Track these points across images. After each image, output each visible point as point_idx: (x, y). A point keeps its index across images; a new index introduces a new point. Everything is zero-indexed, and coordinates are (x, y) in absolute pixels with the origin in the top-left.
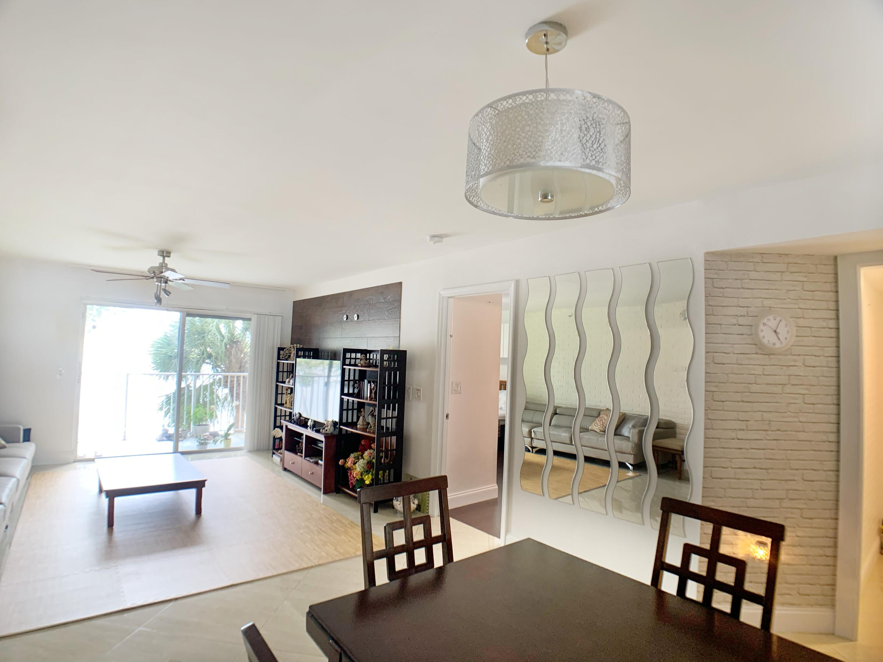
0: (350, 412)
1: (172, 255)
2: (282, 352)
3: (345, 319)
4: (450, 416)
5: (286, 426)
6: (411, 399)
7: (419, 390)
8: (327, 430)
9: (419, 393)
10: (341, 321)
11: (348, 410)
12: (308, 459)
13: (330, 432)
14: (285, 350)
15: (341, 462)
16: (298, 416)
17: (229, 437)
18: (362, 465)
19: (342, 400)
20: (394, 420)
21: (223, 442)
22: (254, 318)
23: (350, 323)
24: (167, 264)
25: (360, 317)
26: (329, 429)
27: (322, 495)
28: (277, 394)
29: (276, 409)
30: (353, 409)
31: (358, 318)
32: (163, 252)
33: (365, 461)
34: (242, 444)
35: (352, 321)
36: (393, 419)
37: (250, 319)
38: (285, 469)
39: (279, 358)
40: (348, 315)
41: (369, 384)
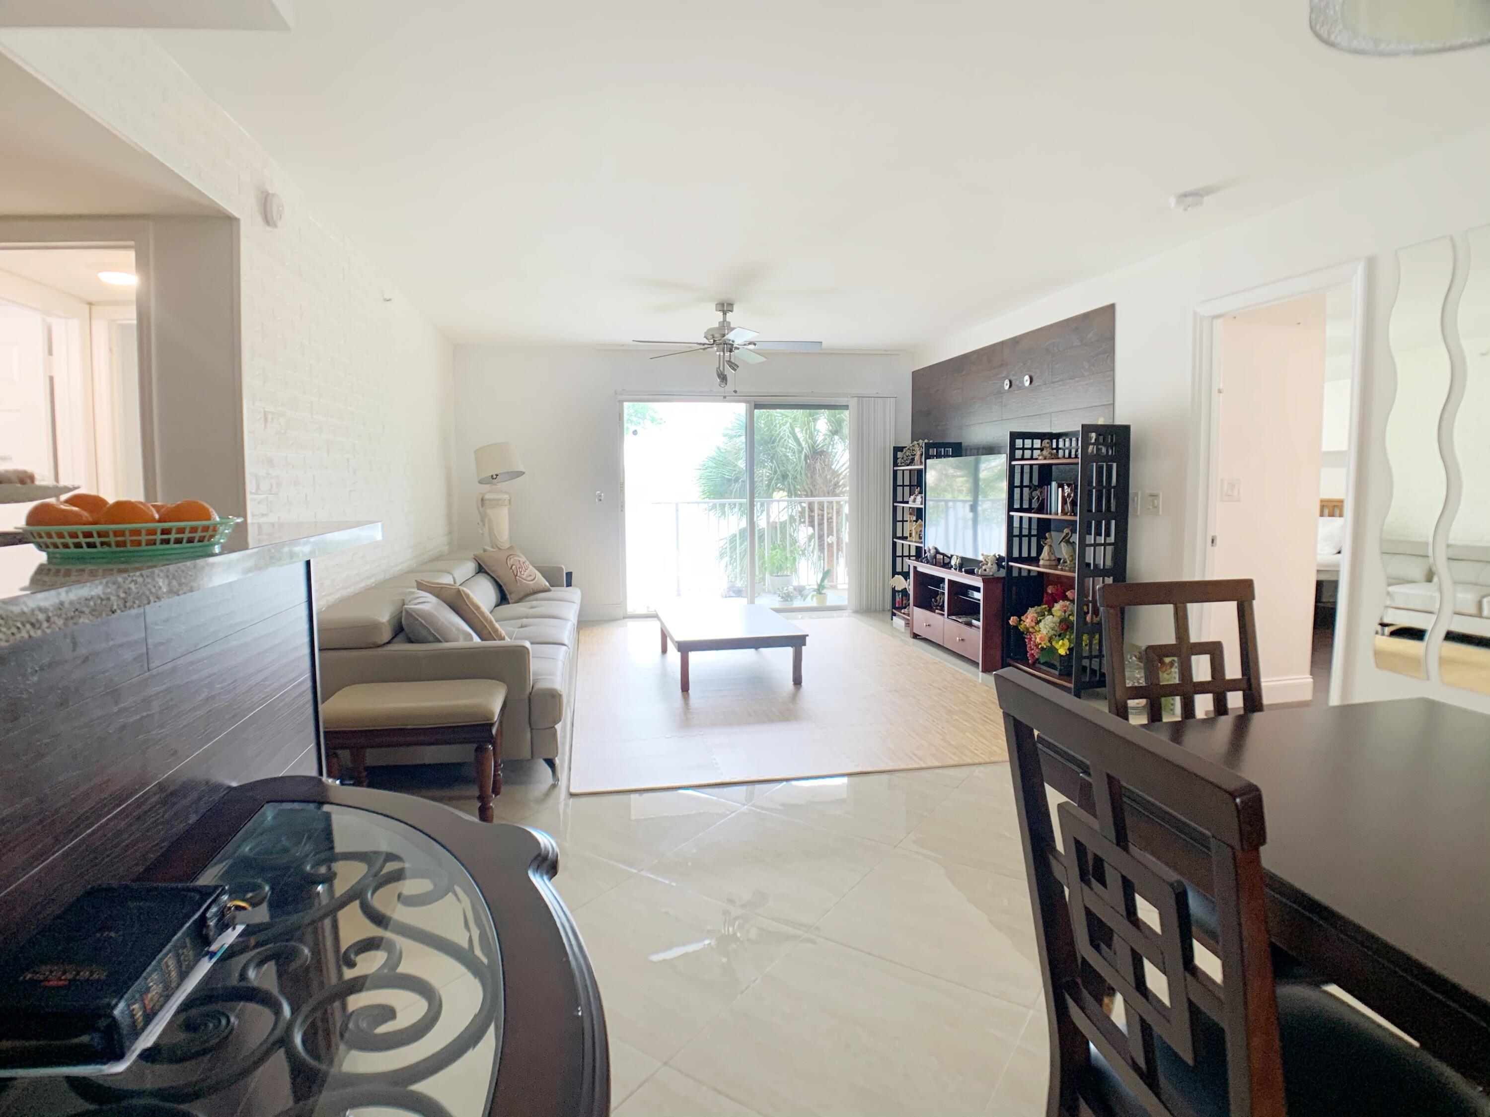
0: (1025, 540)
1: (735, 307)
2: (899, 454)
3: (1007, 387)
4: (1218, 541)
5: (915, 568)
6: (1139, 513)
7: (1154, 496)
8: (985, 570)
9: (1156, 501)
10: (1000, 392)
11: (1021, 536)
12: (954, 617)
13: (991, 574)
14: (904, 451)
15: (1013, 620)
16: (933, 551)
17: (824, 591)
18: (1052, 625)
19: (1010, 519)
20: (1109, 549)
21: (815, 599)
22: (853, 403)
23: (1016, 392)
24: (729, 323)
25: (1034, 379)
26: (990, 569)
27: (981, 674)
28: (895, 521)
29: (894, 544)
30: (1030, 536)
31: (1031, 382)
32: (723, 305)
33: (1056, 619)
34: (844, 602)
35: (1021, 387)
36: (1107, 547)
37: (846, 407)
38: (916, 636)
39: (895, 464)
40: (1012, 378)
41: (1060, 489)
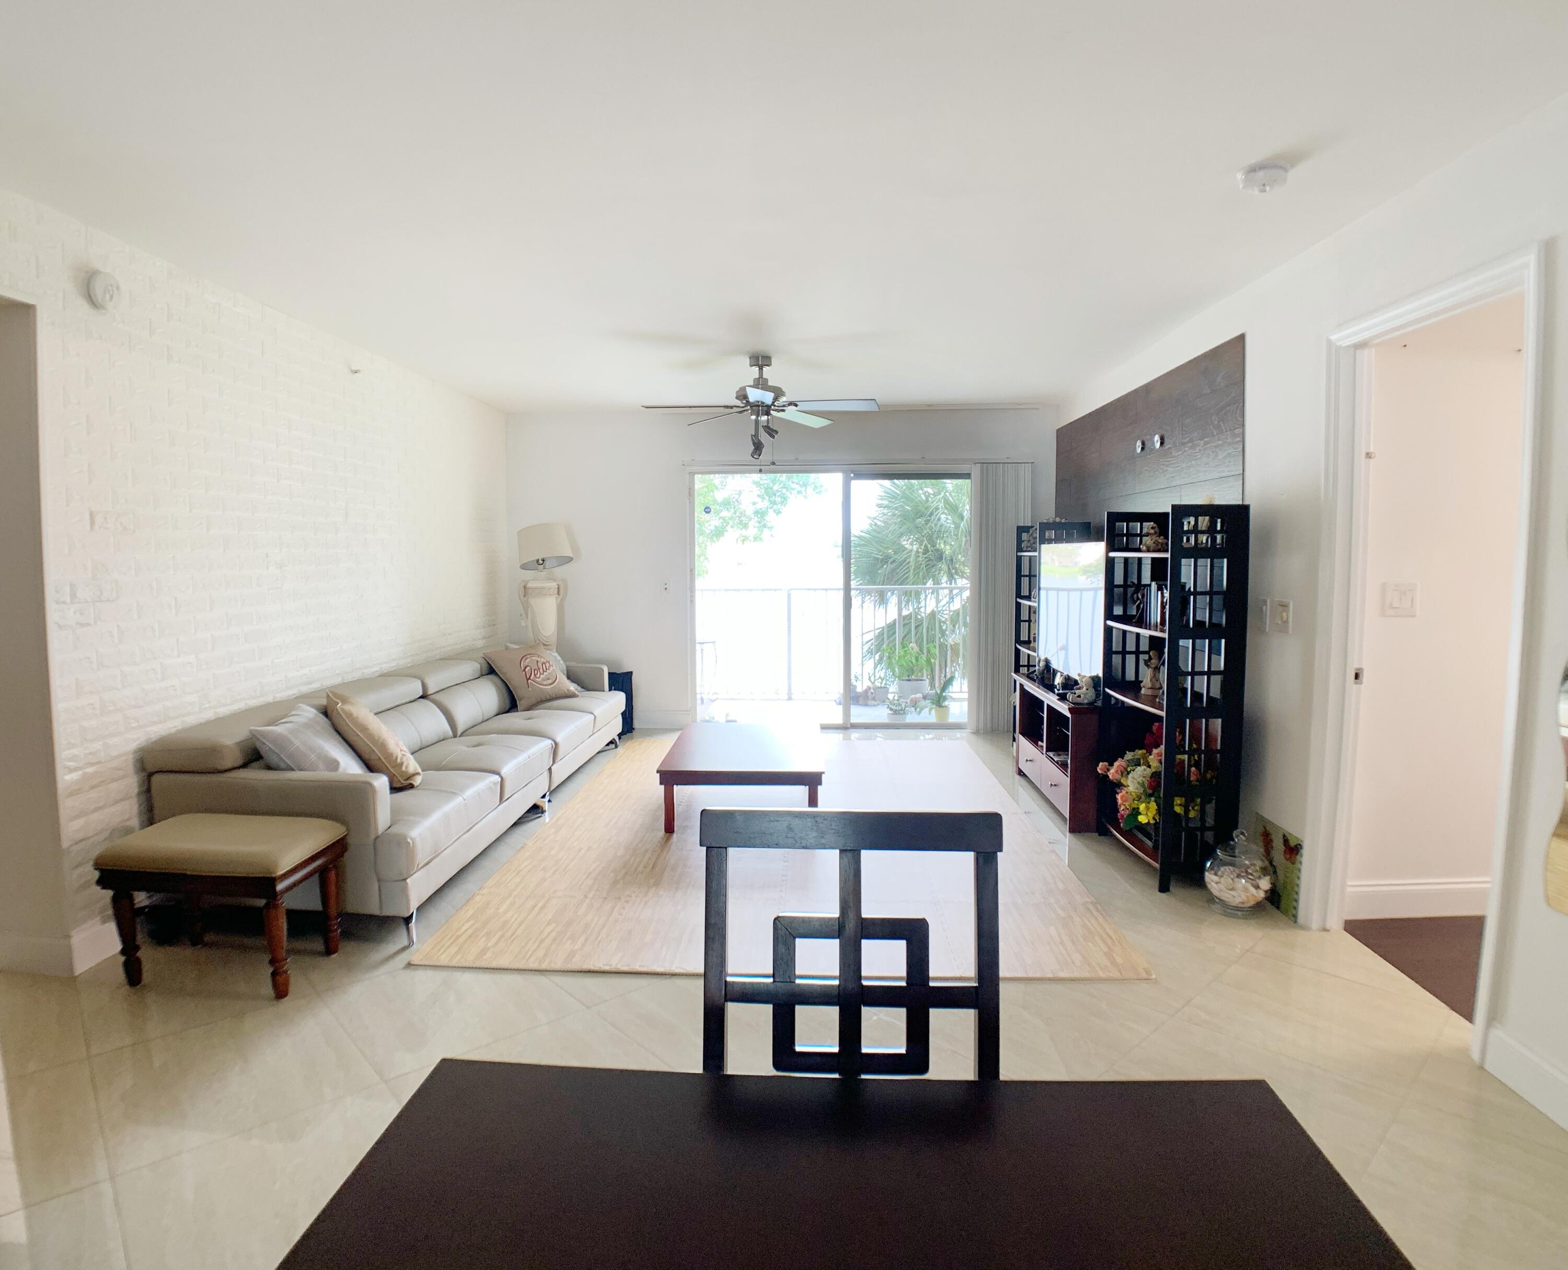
0: (1131, 659)
1: (773, 361)
2: (1025, 536)
3: (1139, 450)
4: (1365, 677)
5: (1021, 685)
6: (1267, 631)
7: (1284, 606)
8: (1079, 696)
9: (1285, 614)
10: (1133, 457)
11: (1124, 653)
12: (1051, 754)
13: (1086, 701)
14: (1031, 532)
15: (1101, 767)
16: (1042, 664)
17: (946, 703)
18: (1140, 780)
19: (1108, 631)
20: (1217, 680)
21: (933, 711)
22: (976, 471)
23: (1148, 456)
24: (766, 380)
25: (1166, 440)
26: (1085, 694)
27: (1068, 834)
28: (1018, 620)
29: (1017, 652)
30: (1137, 653)
31: (1162, 444)
32: (757, 358)
33: (1149, 772)
34: (964, 719)
35: (1153, 449)
36: (1212, 677)
37: (967, 476)
38: (1021, 773)
39: (1020, 549)
40: (1146, 438)
41: (1160, 592)
